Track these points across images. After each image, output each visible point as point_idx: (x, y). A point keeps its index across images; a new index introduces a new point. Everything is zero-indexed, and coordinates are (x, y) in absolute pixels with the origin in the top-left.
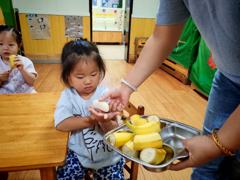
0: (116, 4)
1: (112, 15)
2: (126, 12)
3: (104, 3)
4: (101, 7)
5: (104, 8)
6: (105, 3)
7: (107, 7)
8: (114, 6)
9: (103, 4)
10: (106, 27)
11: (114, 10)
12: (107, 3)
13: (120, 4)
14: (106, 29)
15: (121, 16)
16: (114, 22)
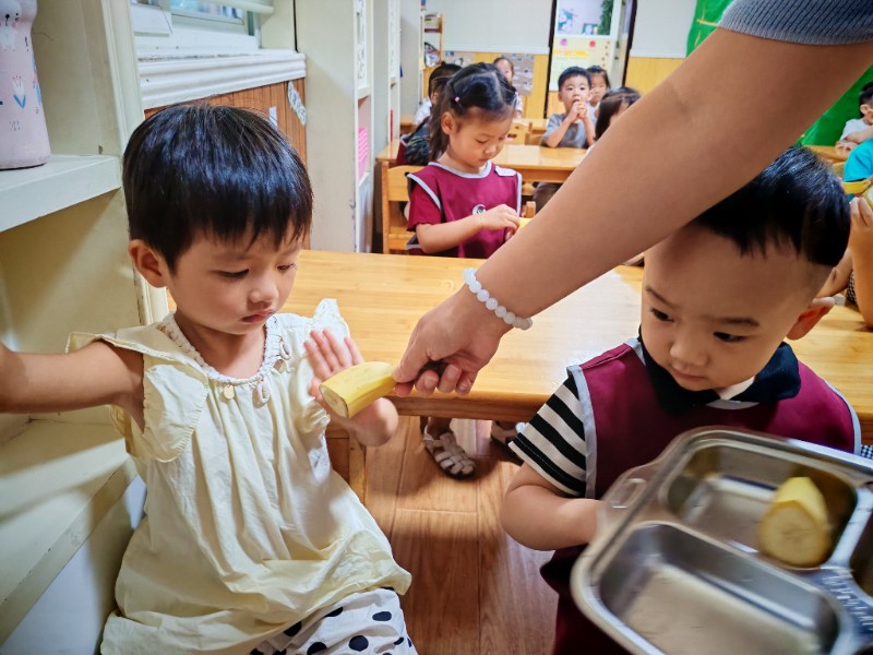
0: (594, 26)
1: (582, 53)
2: (618, 45)
5: (563, 36)
6: (565, 23)
7: (571, 33)
8: (589, 29)
9: (560, 26)
11: (589, 41)
12: (569, 22)
13: (603, 23)
15: (607, 54)
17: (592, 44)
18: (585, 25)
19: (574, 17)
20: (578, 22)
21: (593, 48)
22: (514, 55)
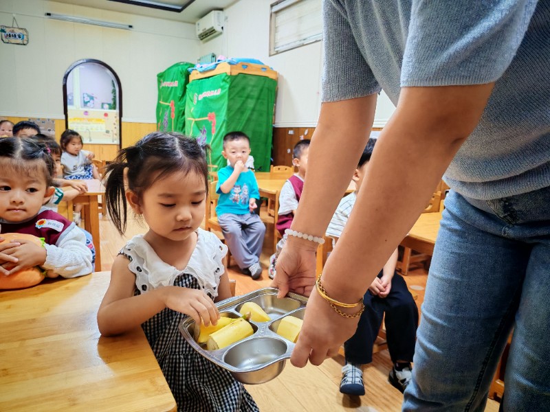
1: (100, 120)
3: (86, 101)
4: (82, 107)
5: (86, 109)
6: (89, 102)
7: (92, 108)
9: (85, 103)
10: (90, 138)
11: (103, 113)
12: (91, 101)
14: (90, 140)
16: (104, 131)
17: (106, 115)
18: (103, 104)
19: (95, 99)
20: (98, 101)
21: (106, 118)
22: (39, 119)
